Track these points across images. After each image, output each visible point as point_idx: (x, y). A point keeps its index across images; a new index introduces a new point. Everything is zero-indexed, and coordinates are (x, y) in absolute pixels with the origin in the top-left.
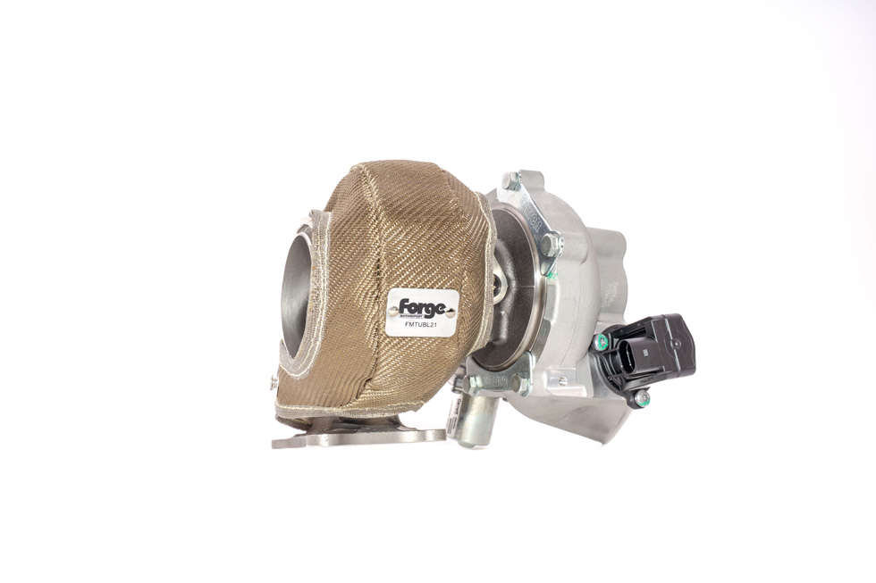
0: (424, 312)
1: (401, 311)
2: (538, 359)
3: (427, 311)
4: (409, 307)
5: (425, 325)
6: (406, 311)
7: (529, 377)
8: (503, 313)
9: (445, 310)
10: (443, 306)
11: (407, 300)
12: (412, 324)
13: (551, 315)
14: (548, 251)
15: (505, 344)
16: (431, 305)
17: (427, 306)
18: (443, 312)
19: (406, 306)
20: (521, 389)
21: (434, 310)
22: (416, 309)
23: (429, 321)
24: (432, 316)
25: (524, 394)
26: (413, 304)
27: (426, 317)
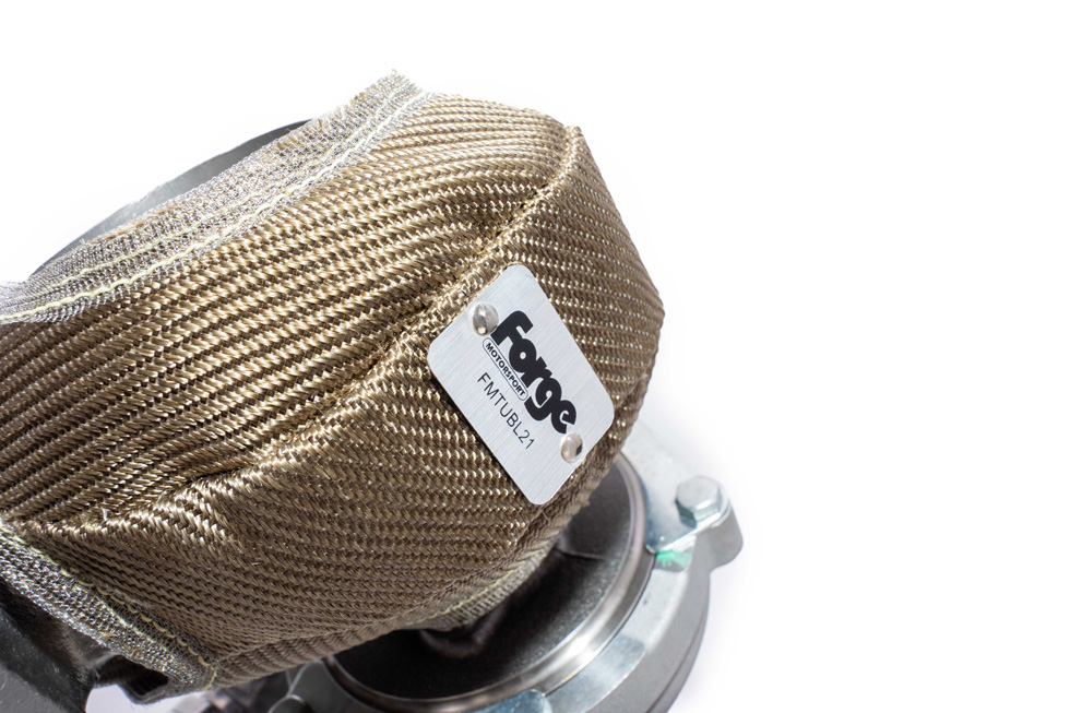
3: (540, 394)
4: (519, 344)
5: (512, 419)
6: (507, 343)
9: (569, 427)
10: (572, 416)
11: (527, 326)
12: (491, 391)
17: (548, 381)
18: (563, 429)
19: (516, 338)
21: (553, 407)
22: (528, 364)
23: (525, 419)
24: (538, 415)
26: (529, 347)
27: (529, 404)
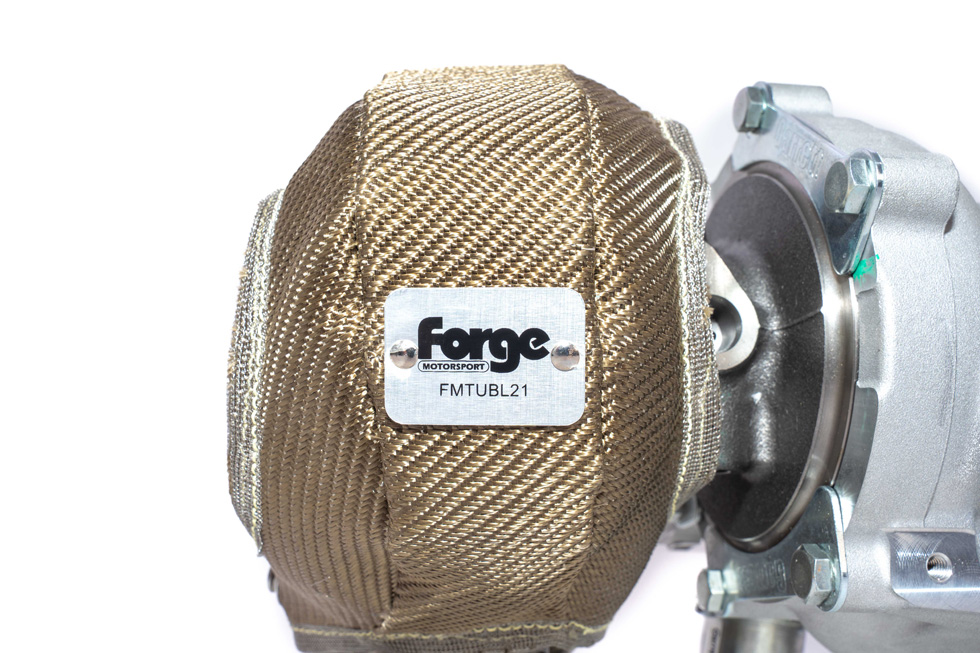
0: (488, 356)
1: (425, 353)
2: (855, 500)
3: (497, 351)
4: (445, 341)
5: (493, 390)
6: (437, 351)
7: (835, 554)
8: (757, 397)
9: (547, 346)
10: (542, 336)
11: (437, 322)
12: (456, 391)
13: (876, 373)
14: (843, 196)
15: (772, 477)
16: (506, 333)
17: (496, 337)
18: (543, 353)
19: (439, 339)
20: (814, 589)
23: (504, 379)
24: (510, 366)
25: (826, 603)
27: (495, 368)
